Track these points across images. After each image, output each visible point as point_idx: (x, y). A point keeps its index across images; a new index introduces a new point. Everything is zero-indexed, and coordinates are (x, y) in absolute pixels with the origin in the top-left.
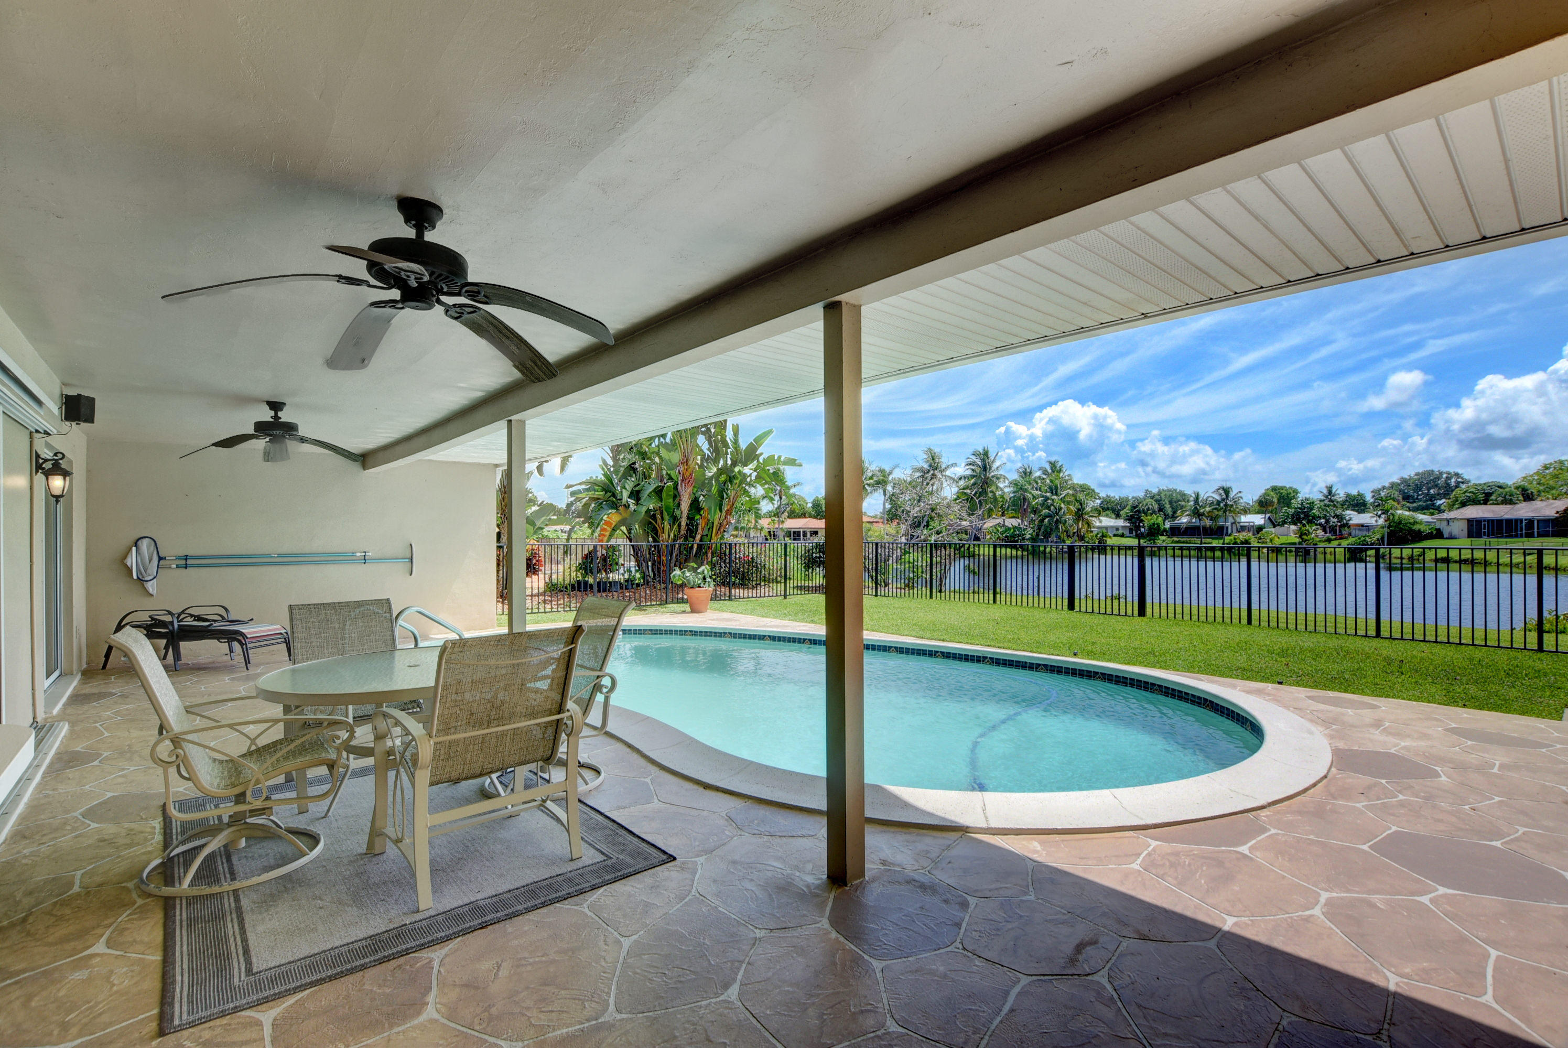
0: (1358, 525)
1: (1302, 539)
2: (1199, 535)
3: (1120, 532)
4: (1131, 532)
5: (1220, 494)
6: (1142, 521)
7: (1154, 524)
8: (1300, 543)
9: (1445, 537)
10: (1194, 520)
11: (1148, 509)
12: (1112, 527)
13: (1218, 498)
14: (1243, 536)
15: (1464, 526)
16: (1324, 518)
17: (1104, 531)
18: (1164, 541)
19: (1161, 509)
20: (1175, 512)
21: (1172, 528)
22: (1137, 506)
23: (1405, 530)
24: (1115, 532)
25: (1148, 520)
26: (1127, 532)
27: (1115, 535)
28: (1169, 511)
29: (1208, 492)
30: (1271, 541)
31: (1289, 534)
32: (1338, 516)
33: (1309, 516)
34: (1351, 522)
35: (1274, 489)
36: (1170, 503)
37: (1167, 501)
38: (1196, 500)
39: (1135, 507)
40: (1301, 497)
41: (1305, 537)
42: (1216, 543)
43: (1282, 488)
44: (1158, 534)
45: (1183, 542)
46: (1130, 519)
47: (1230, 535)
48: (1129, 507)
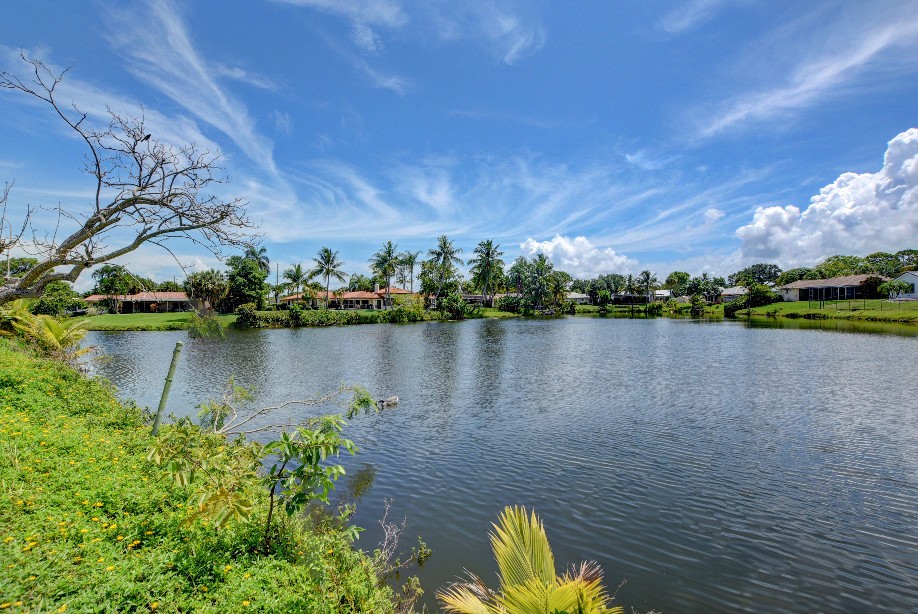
0: (726, 295)
1: (694, 304)
2: (631, 302)
3: (584, 301)
4: (591, 302)
5: (644, 277)
6: (597, 294)
7: (604, 296)
8: (693, 307)
9: (785, 300)
10: (628, 294)
11: (601, 287)
12: (580, 298)
13: (643, 279)
14: (658, 303)
15: (797, 293)
16: (707, 291)
17: (574, 301)
18: (610, 307)
19: (609, 287)
20: (617, 289)
21: (615, 298)
22: (594, 285)
23: (761, 296)
24: (581, 302)
25: (601, 294)
26: (588, 302)
27: (581, 304)
28: (614, 288)
29: (637, 275)
30: (675, 305)
31: (686, 301)
32: (715, 289)
33: (698, 289)
34: (722, 293)
35: (675, 274)
36: (614, 283)
37: (612, 282)
38: (630, 281)
39: (593, 286)
40: (691, 278)
41: (696, 303)
42: (642, 308)
43: (680, 273)
44: (607, 302)
45: (622, 307)
46: (590, 293)
47: (650, 303)
48: (589, 286)
